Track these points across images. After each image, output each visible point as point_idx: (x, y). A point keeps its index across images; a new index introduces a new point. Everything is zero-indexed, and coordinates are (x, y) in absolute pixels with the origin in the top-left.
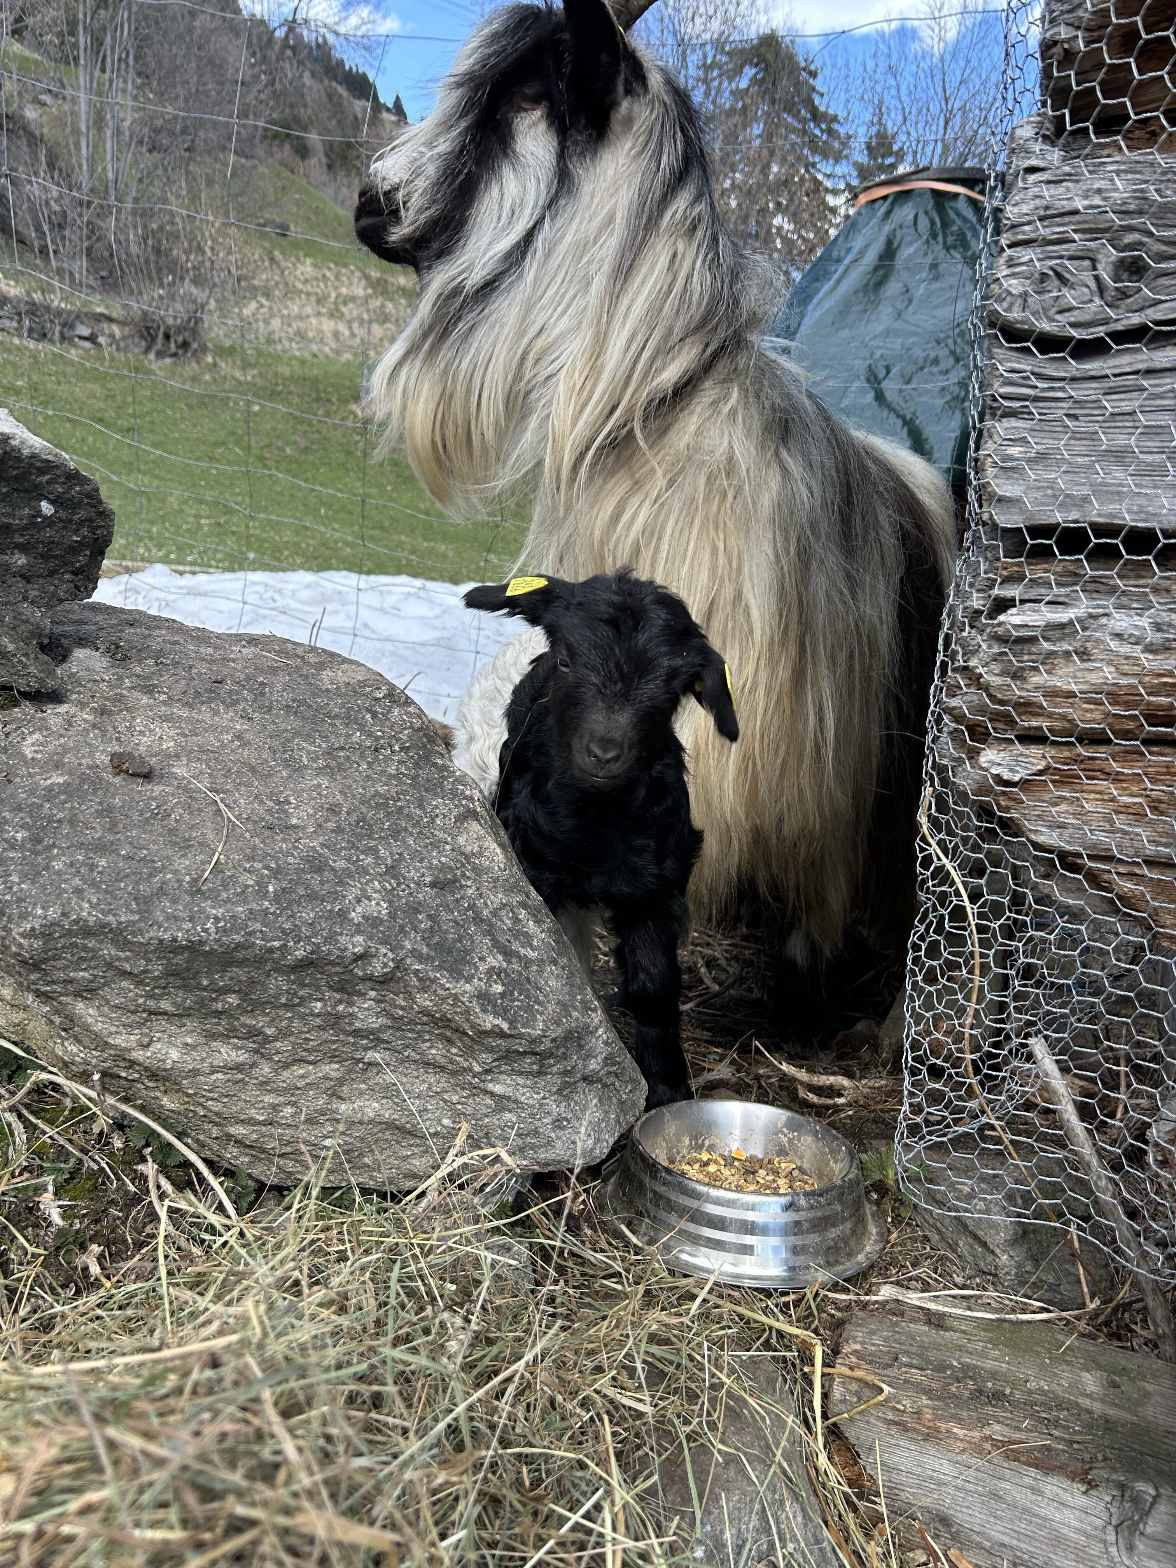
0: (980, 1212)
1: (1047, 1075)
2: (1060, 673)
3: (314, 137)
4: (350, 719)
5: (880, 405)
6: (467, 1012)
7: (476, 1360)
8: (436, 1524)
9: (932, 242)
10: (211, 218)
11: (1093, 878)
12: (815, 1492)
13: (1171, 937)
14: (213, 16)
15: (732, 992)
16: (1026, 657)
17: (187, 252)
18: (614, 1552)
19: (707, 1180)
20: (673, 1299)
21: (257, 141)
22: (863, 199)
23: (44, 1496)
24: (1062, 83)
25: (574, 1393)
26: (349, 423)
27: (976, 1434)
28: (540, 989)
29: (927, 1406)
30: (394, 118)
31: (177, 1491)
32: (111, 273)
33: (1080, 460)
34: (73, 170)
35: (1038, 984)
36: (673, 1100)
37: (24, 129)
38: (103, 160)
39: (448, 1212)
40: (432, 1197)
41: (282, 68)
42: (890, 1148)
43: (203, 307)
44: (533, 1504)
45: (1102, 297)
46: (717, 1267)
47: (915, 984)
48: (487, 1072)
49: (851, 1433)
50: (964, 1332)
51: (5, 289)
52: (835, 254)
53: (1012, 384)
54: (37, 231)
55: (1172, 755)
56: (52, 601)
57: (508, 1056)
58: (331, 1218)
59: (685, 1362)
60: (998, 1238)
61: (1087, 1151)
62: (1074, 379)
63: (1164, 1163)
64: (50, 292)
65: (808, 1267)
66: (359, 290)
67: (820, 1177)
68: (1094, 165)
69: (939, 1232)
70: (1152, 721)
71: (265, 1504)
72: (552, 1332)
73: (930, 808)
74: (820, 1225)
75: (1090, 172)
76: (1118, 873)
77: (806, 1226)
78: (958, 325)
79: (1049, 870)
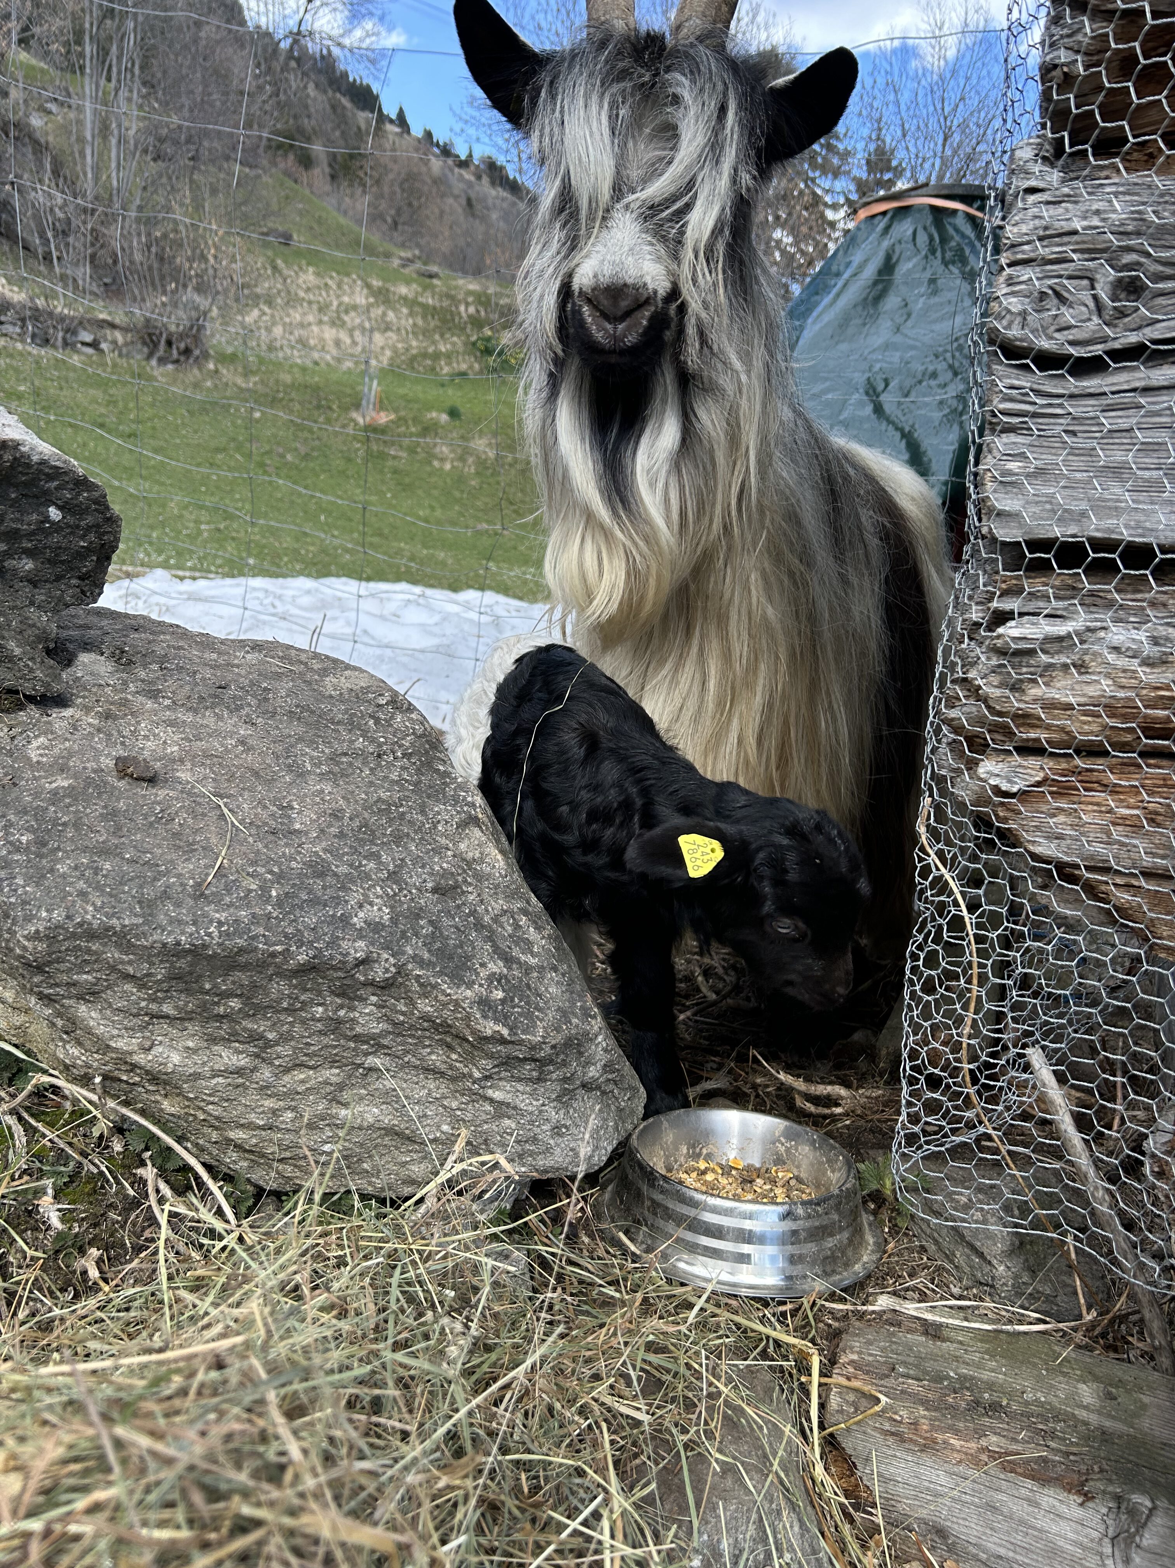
0: (976, 1222)
1: (1044, 1085)
2: (1058, 685)
3: (317, 148)
4: (353, 725)
5: (879, 418)
6: (468, 1017)
7: (474, 1367)
8: (437, 1529)
9: (930, 257)
10: (214, 227)
11: (1091, 889)
12: (811, 1502)
13: (1168, 949)
14: (219, 27)
15: (729, 1001)
16: (1024, 670)
17: (191, 260)
18: (612, 1560)
19: (704, 1189)
20: (671, 1308)
21: (261, 150)
22: (863, 214)
23: (53, 1494)
24: (1061, 106)
25: (572, 1402)
26: (350, 430)
27: (973, 1445)
28: (540, 996)
29: (924, 1417)
30: (397, 130)
31: (184, 1492)
32: (114, 279)
33: (1078, 475)
34: (78, 177)
35: (1035, 995)
36: (671, 1109)
37: (30, 137)
38: (108, 168)
39: (446, 1218)
40: (430, 1203)
41: (287, 79)
42: (888, 1159)
43: (205, 314)
44: (532, 1510)
45: (1100, 316)
46: (714, 1276)
47: (913, 994)
48: (487, 1078)
49: (848, 1444)
50: (961, 1343)
51: (8, 294)
52: (834, 268)
53: (1012, 400)
54: (41, 237)
55: (1169, 768)
56: (58, 606)
57: (508, 1062)
58: (330, 1223)
59: (682, 1370)
60: (995, 1249)
61: (1083, 1161)
62: (1072, 396)
63: (1161, 1174)
64: (53, 298)
65: (805, 1277)
66: (361, 298)
67: (818, 1186)
68: (1093, 187)
69: (936, 1242)
70: (1151, 733)
71: (272, 1504)
72: (551, 1339)
73: (929, 818)
74: (817, 1234)
75: (1089, 193)
76: (1115, 885)
77: (803, 1235)
78: (957, 339)
79: (1047, 881)
